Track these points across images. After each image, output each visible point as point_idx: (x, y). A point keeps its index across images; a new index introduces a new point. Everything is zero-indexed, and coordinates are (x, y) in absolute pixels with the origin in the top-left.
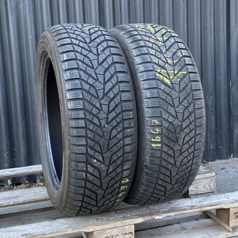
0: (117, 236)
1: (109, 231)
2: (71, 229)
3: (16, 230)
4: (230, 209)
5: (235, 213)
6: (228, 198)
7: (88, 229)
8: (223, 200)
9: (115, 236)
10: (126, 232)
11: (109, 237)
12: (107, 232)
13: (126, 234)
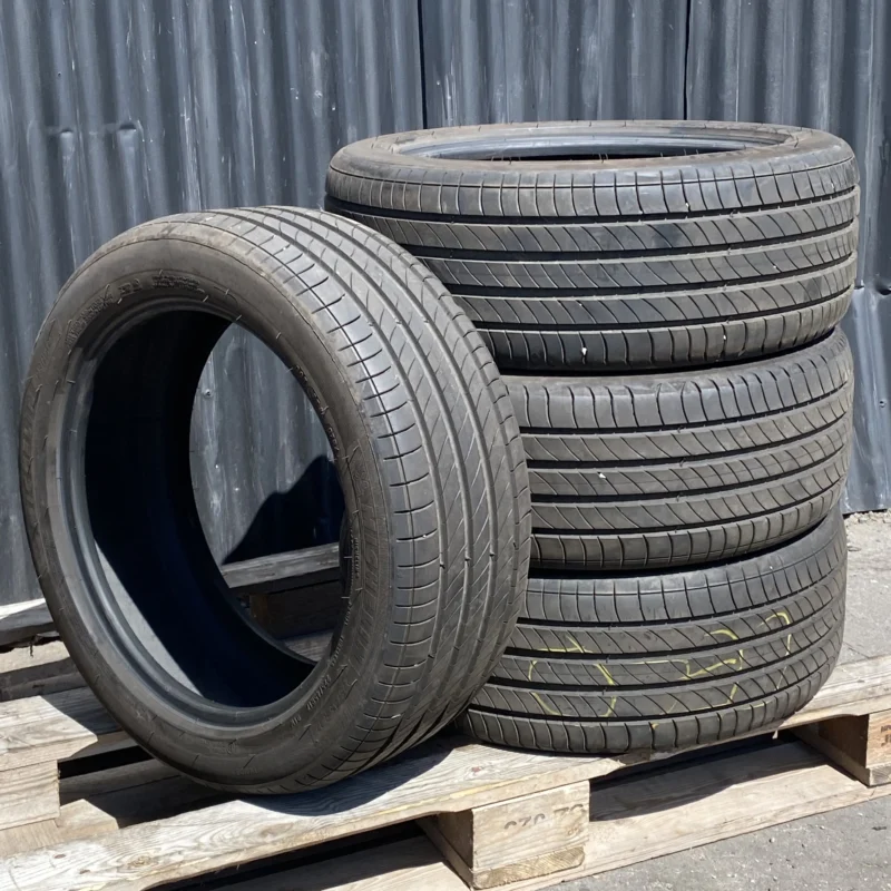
0: (540, 819)
1: (518, 806)
2: (405, 807)
3: (232, 817)
4: (871, 716)
5: (883, 729)
6: (860, 681)
7: (454, 805)
8: (848, 687)
9: (533, 818)
10: (566, 806)
11: (514, 823)
12: (510, 808)
13: (565, 809)
